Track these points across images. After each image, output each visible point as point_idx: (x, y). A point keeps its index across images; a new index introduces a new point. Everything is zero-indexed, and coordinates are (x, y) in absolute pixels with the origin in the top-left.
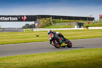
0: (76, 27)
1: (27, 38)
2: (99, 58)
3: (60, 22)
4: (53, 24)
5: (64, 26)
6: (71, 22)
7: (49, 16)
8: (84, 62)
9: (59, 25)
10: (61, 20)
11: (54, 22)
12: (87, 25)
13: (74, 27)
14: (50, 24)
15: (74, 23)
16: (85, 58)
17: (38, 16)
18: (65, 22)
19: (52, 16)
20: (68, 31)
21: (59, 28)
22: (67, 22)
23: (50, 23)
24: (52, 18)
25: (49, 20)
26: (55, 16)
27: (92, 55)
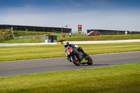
0: (46, 41)
2: (78, 83)
3: (24, 34)
4: (15, 38)
5: (31, 40)
6: (40, 34)
7: (9, 27)
8: (58, 90)
9: (23, 38)
10: (26, 32)
11: (16, 35)
12: (61, 38)
13: (44, 42)
14: (11, 38)
15: (44, 36)
16: (59, 84)
18: (31, 34)
19: (14, 26)
20: (36, 46)
21: (23, 42)
22: (34, 34)
23: (11, 36)
24: (14, 30)
25: (10, 32)
26: (18, 26)
27: (69, 79)
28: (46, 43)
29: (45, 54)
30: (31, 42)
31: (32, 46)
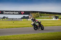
0: (54, 18)
1: (24, 24)
3: (44, 15)
4: (40, 17)
6: (51, 15)
7: (38, 12)
9: (43, 17)
10: (45, 14)
11: (41, 15)
13: (53, 19)
14: (38, 17)
15: (53, 16)
17: (31, 11)
18: (47, 15)
20: (49, 21)
21: (44, 19)
22: (48, 15)
24: (39, 13)
26: (41, 12)
28: (54, 19)
29: (53, 24)
30: (47, 19)
31: (48, 21)
